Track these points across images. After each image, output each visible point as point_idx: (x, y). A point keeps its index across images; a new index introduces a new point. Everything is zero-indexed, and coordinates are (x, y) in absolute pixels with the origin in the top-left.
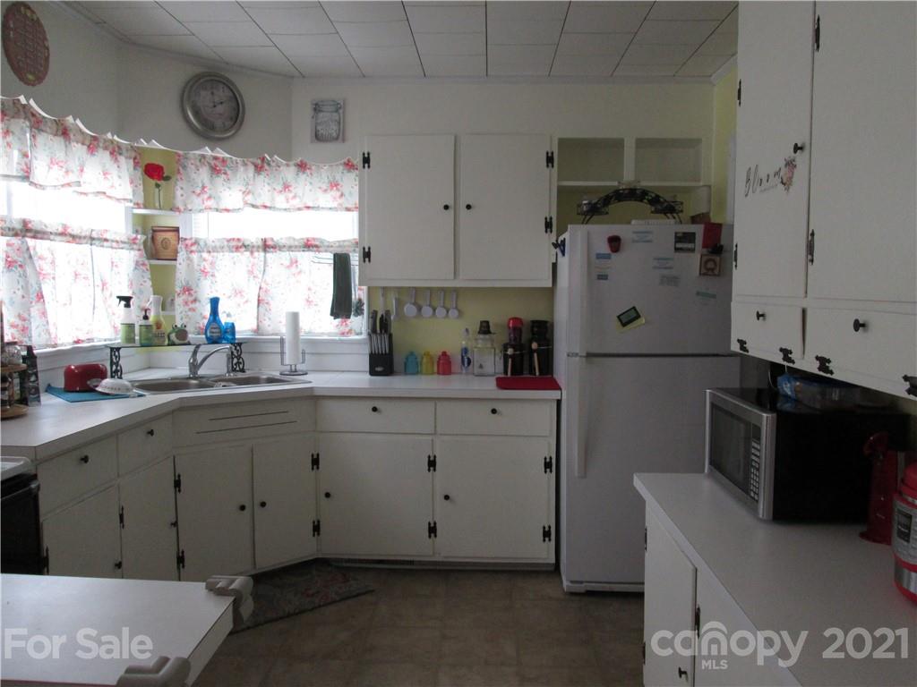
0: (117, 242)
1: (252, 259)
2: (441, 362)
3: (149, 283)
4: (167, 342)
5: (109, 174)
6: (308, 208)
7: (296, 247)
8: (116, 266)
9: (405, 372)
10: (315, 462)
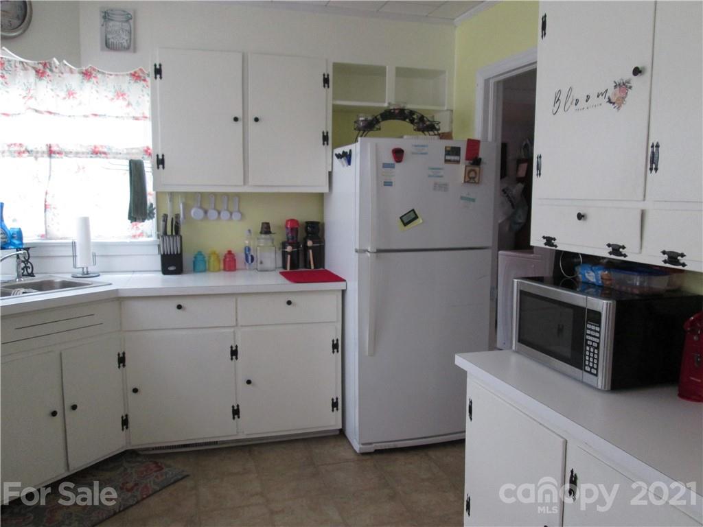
1: (36, 165)
2: (228, 259)
6: (95, 115)
7: (83, 153)
9: (195, 270)
10: (122, 360)
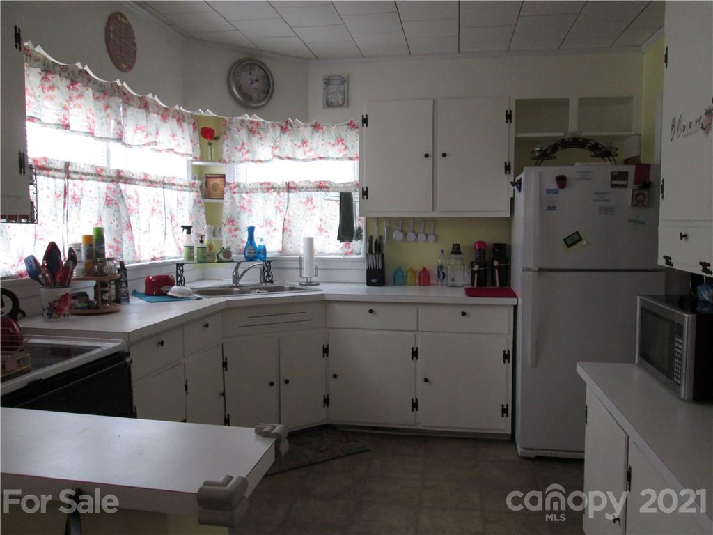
0: (181, 186)
1: (279, 198)
2: (422, 275)
3: (204, 216)
4: (216, 260)
5: (176, 136)
6: (321, 158)
7: (311, 188)
8: (181, 204)
9: (395, 283)
10: (326, 351)
